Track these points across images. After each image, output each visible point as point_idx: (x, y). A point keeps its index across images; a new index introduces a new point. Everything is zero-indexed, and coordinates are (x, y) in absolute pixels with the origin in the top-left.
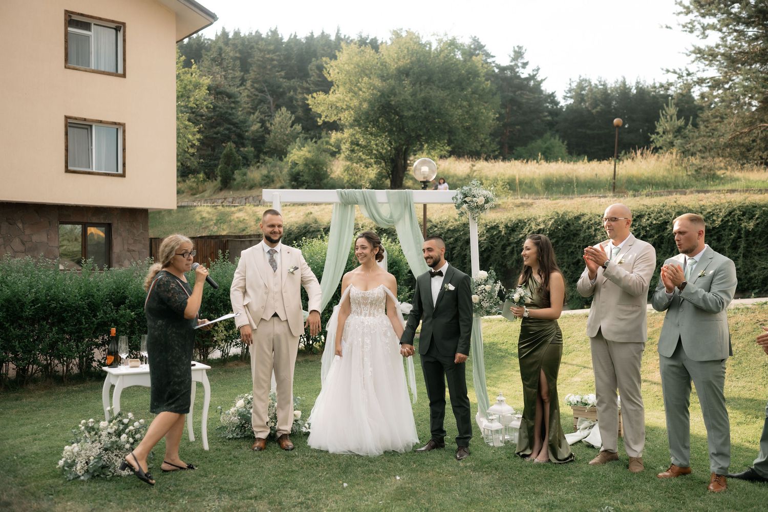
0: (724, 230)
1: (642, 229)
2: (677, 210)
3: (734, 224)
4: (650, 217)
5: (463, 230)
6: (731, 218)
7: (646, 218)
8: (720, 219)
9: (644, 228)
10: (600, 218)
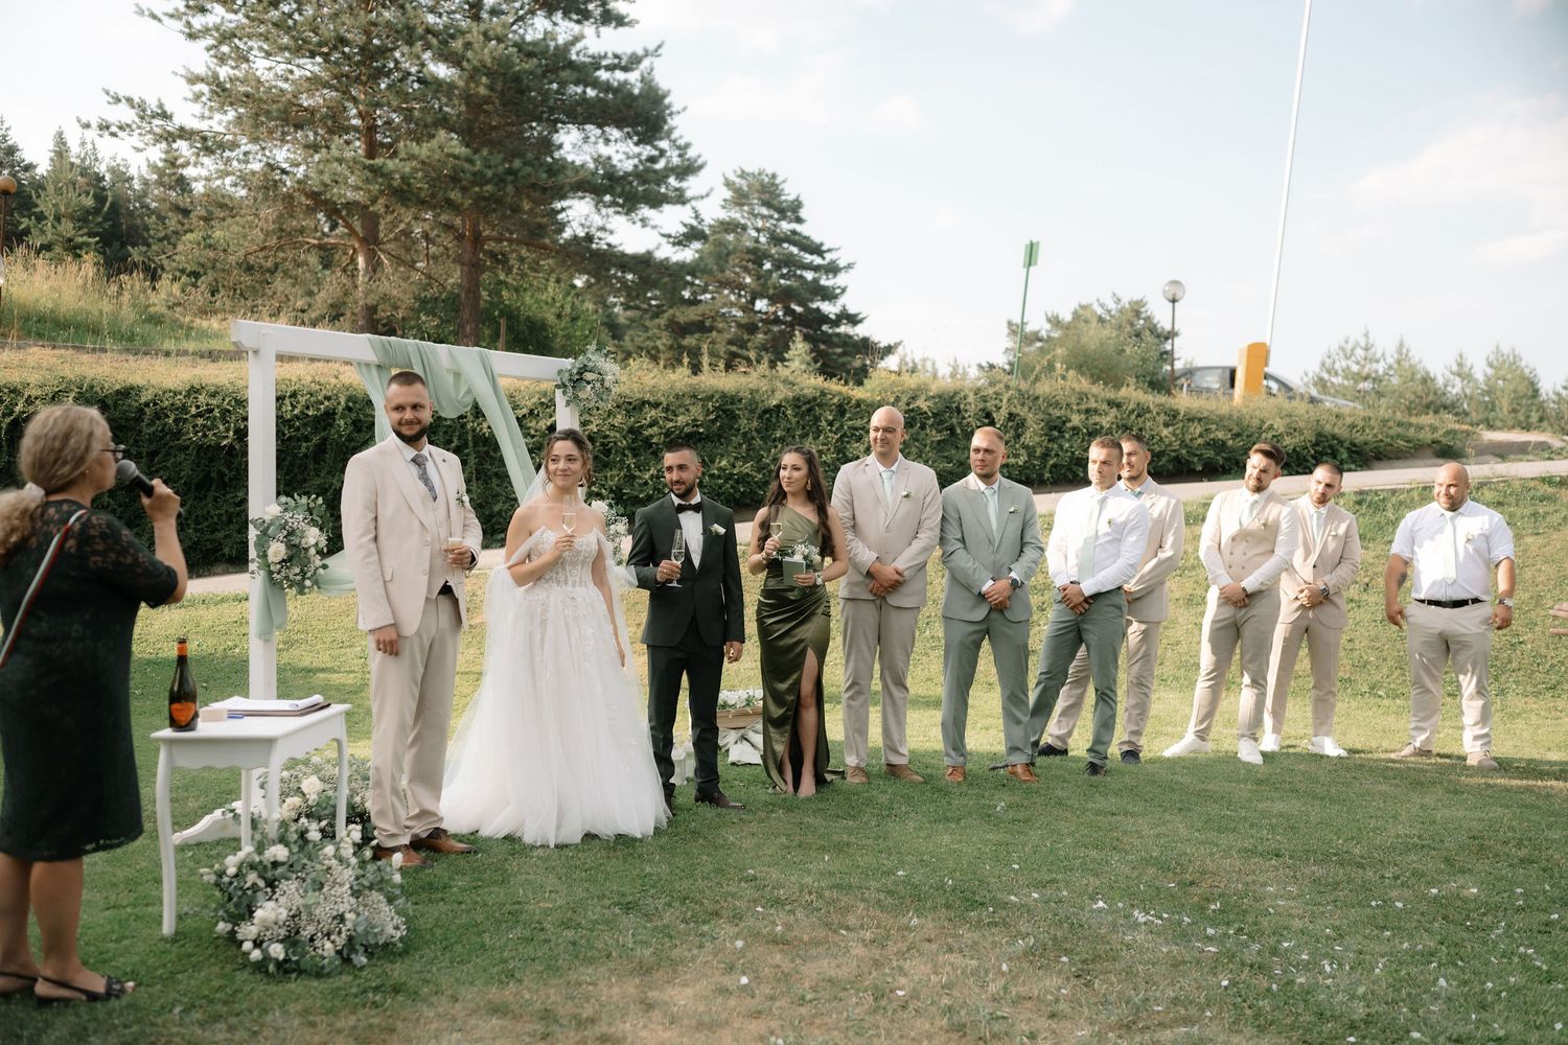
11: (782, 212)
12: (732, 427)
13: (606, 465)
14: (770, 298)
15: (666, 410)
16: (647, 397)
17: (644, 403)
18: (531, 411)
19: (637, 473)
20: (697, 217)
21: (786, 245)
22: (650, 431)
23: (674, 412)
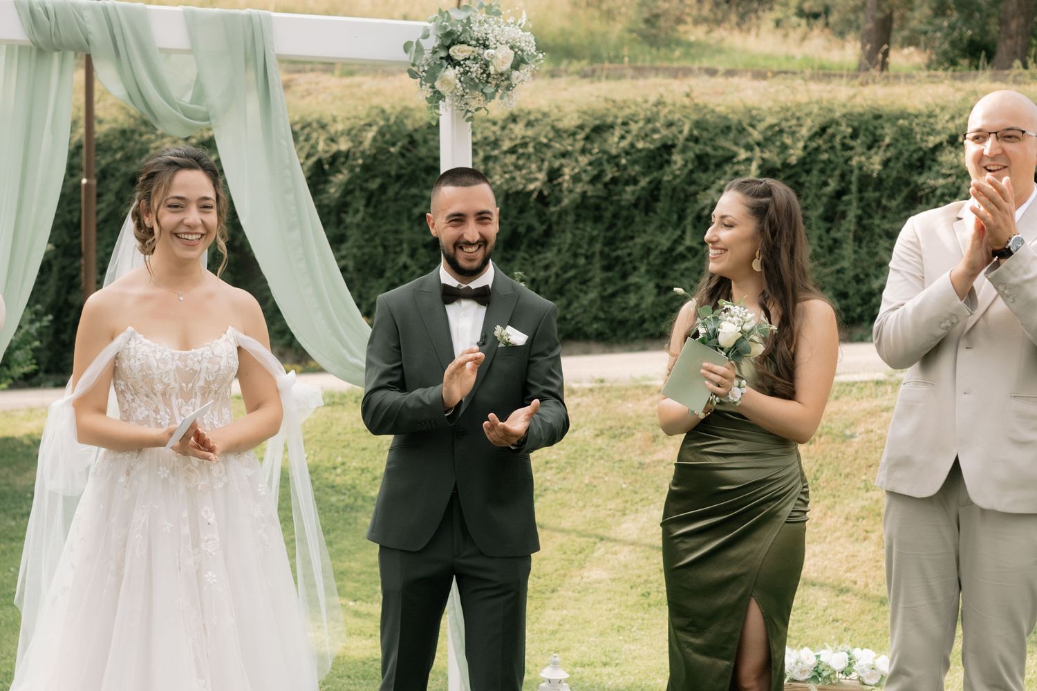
0: (808, 172)
1: (608, 161)
2: (694, 117)
3: (833, 158)
4: (628, 132)
5: (122, 148)
6: (825, 142)
7: (618, 132)
8: (801, 144)
9: (613, 159)
10: (496, 128)
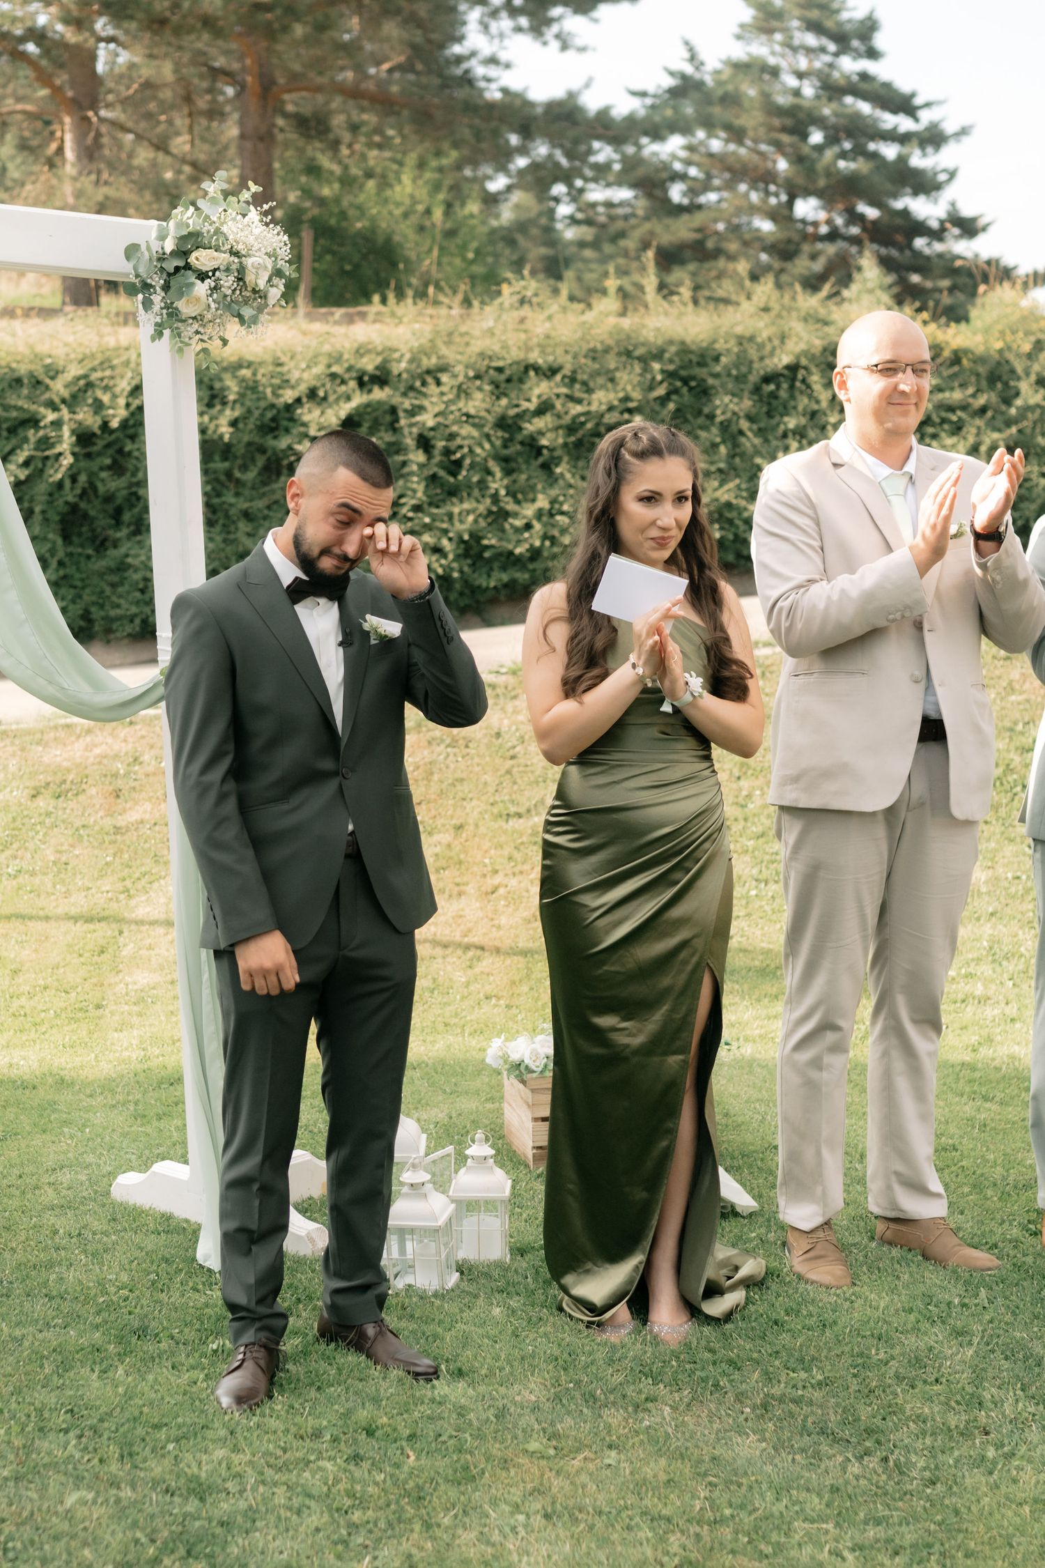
11: (842, 40)
12: (700, 413)
13: (453, 492)
14: (819, 194)
15: (573, 380)
16: (535, 357)
17: (527, 368)
18: (312, 394)
19: (511, 506)
20: (693, 58)
21: (849, 100)
22: (539, 423)
23: (584, 383)
